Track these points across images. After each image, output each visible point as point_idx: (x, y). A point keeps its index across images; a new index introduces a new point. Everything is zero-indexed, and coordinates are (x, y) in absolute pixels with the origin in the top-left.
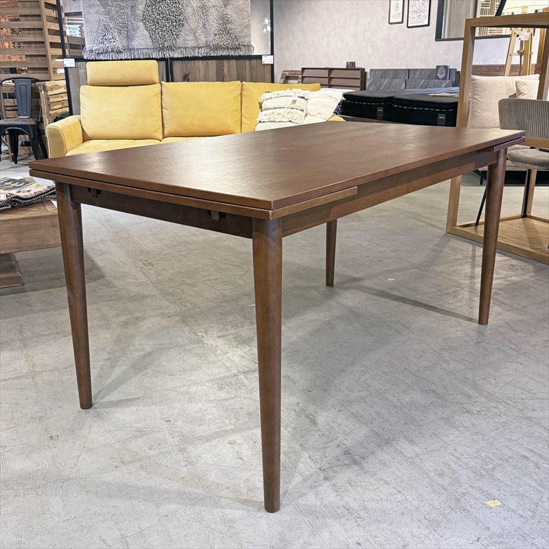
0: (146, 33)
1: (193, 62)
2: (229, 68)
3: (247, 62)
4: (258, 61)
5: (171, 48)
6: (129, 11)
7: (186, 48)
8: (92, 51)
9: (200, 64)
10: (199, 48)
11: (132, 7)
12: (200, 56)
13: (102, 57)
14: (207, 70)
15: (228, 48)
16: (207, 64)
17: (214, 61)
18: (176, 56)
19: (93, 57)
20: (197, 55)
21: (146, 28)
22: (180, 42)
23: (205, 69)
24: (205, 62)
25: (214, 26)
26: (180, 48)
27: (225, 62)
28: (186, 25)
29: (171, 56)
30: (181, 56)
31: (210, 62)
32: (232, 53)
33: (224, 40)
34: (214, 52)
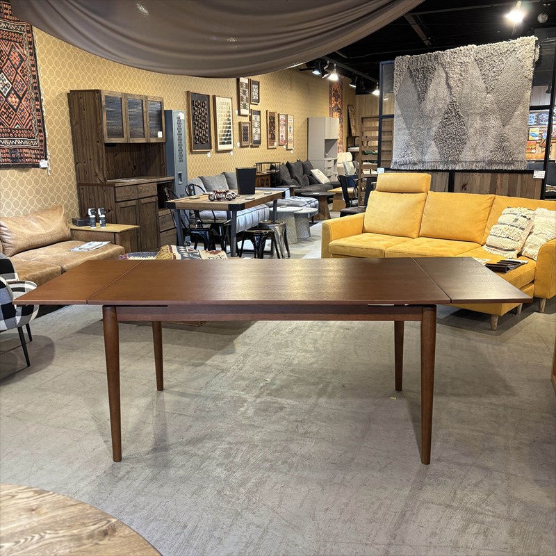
0: (436, 149)
1: (471, 174)
2: (502, 181)
3: (519, 176)
4: (530, 175)
5: (453, 162)
6: (425, 132)
7: (466, 162)
8: (396, 163)
9: (477, 175)
10: (477, 162)
11: (428, 129)
12: (477, 169)
13: (402, 168)
14: (482, 182)
15: (502, 163)
16: (483, 176)
17: (490, 174)
18: (457, 168)
19: (396, 168)
20: (474, 168)
21: (437, 145)
22: (462, 157)
23: (480, 180)
24: (481, 174)
25: (491, 144)
26: (461, 162)
27: (499, 175)
28: (468, 143)
29: (453, 168)
30: (461, 169)
31: (486, 174)
32: (506, 168)
33: (499, 156)
34: (489, 167)
